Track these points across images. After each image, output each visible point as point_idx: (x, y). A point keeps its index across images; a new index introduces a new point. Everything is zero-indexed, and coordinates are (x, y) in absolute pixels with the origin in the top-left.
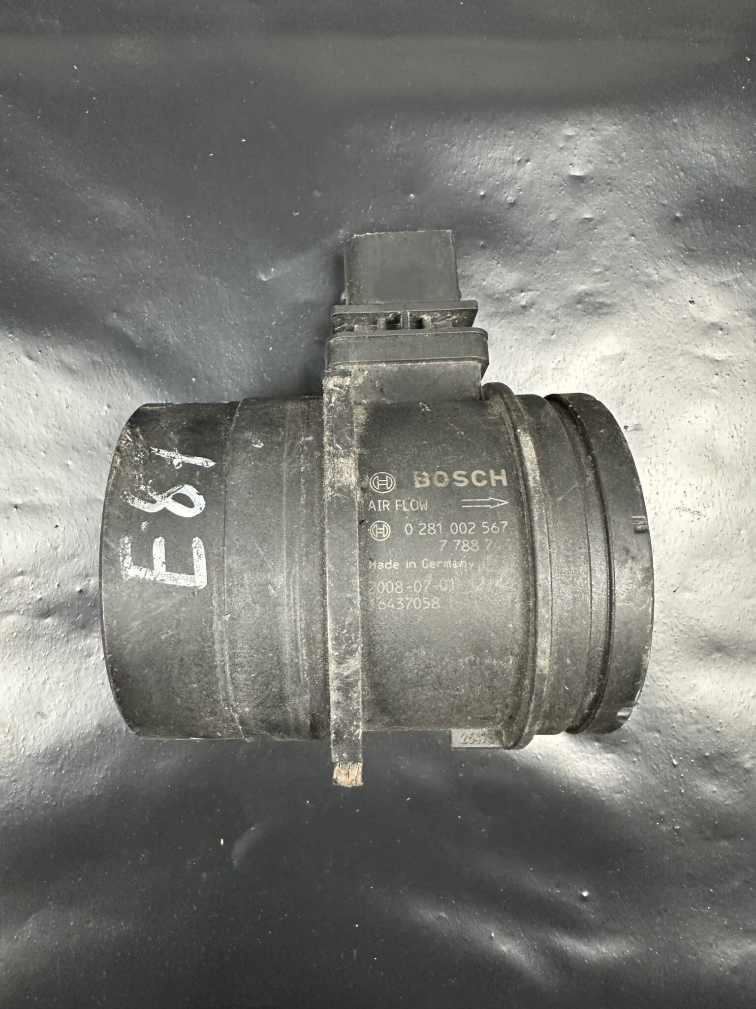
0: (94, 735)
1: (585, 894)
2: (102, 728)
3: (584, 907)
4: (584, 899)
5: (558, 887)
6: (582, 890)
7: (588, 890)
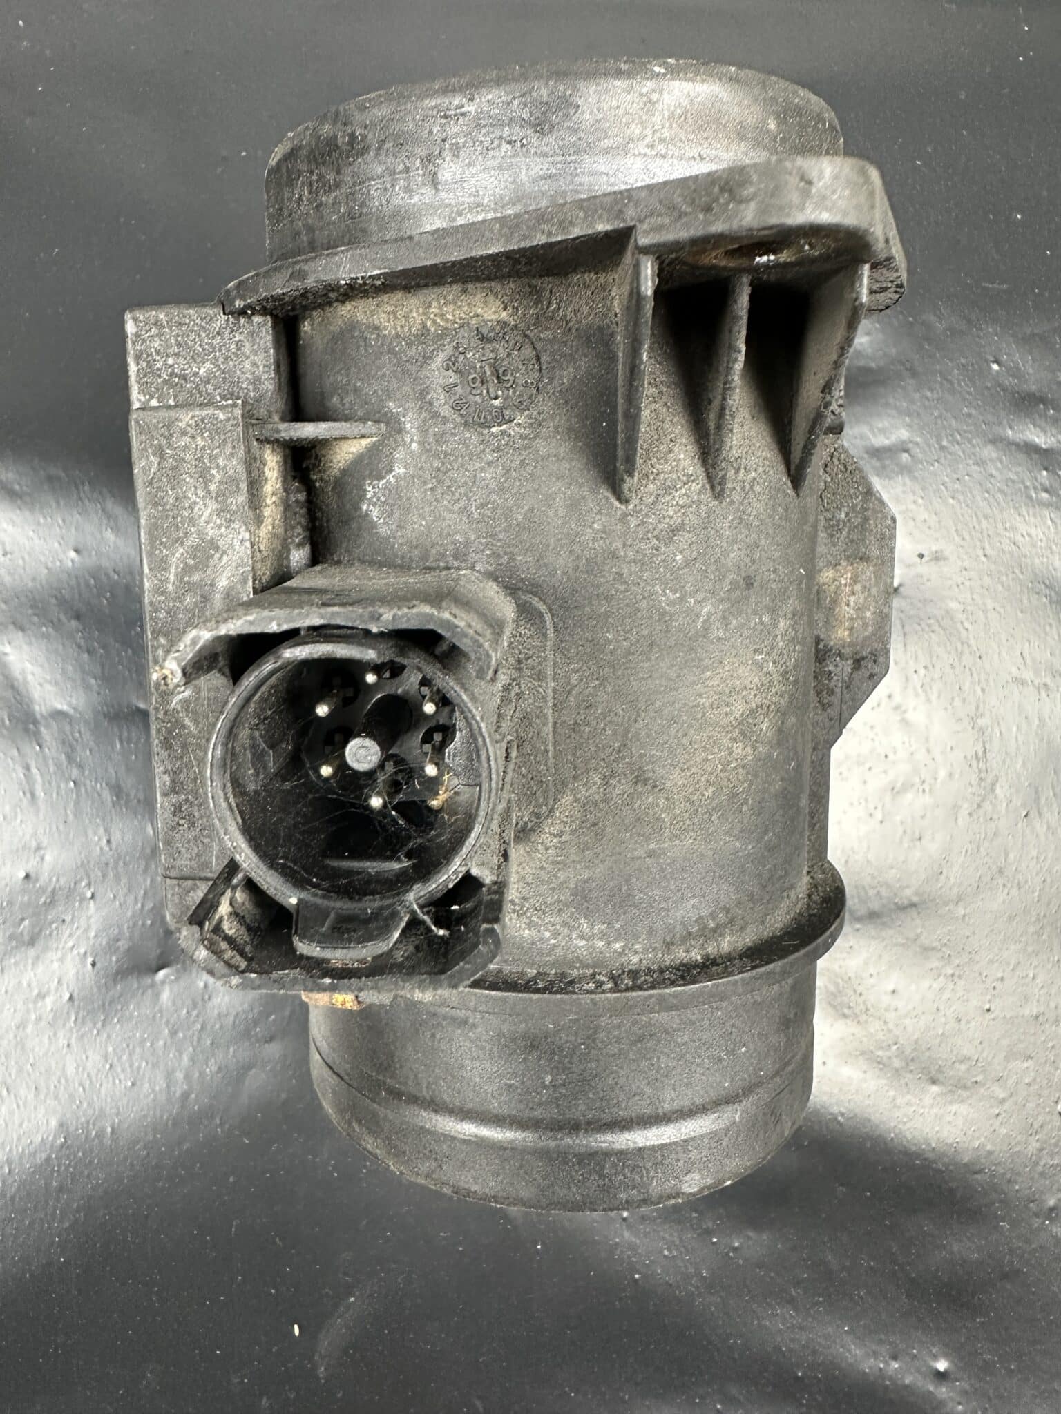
0: (52, 1146)
1: (942, 1365)
2: (67, 1131)
3: (943, 1392)
4: (941, 1376)
5: (895, 1358)
6: (935, 1358)
7: (946, 1356)
